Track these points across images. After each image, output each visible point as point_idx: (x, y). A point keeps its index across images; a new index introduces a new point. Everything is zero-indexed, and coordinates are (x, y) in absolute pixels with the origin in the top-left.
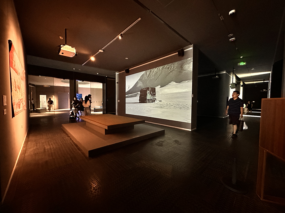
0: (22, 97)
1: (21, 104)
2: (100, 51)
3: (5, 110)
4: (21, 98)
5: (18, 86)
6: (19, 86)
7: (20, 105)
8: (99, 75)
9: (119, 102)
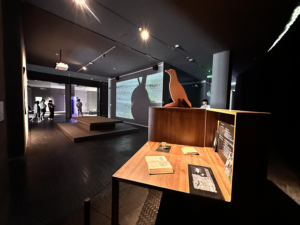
2: (90, 63)
8: (94, 80)
9: (111, 105)
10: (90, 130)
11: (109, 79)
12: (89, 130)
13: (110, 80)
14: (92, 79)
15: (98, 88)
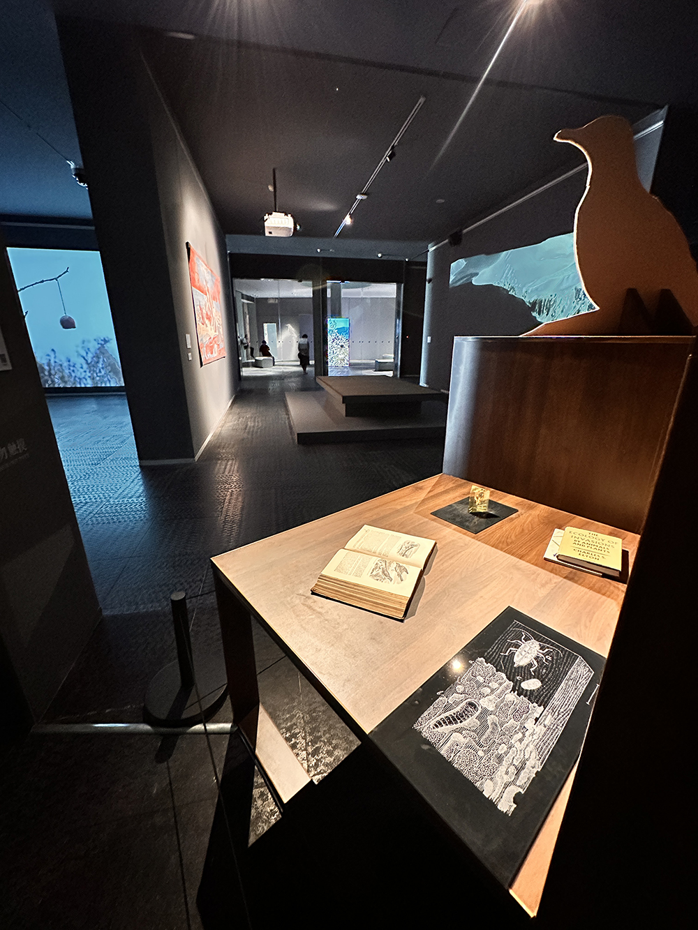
0: (217, 333)
1: (216, 346)
2: (359, 197)
3: (190, 354)
4: (212, 334)
5: (207, 314)
6: (209, 314)
7: (212, 347)
8: (384, 258)
9: (429, 341)
10: (346, 416)
11: (429, 245)
12: (344, 414)
13: (432, 249)
14: (380, 255)
15: (398, 282)
